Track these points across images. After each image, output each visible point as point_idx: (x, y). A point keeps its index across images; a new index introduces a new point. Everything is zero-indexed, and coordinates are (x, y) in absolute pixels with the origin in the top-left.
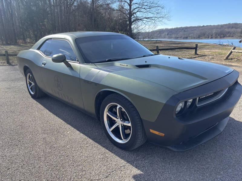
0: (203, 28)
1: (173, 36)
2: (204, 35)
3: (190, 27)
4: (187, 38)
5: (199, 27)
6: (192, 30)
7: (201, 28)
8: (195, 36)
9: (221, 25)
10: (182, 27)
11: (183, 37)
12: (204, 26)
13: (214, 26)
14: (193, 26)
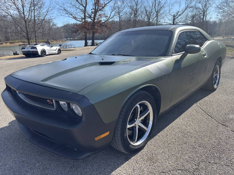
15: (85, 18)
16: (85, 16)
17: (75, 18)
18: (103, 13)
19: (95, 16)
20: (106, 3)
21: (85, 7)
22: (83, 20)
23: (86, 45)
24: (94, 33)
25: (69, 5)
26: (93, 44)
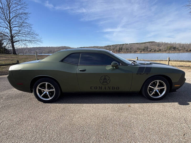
0: (49, 48)
1: (32, 52)
2: (51, 52)
3: (42, 47)
4: (41, 53)
5: (47, 47)
6: (43, 49)
7: (48, 48)
8: (46, 52)
9: (58, 47)
10: (37, 47)
11: (39, 53)
12: (50, 47)
13: (55, 47)
14: (44, 47)
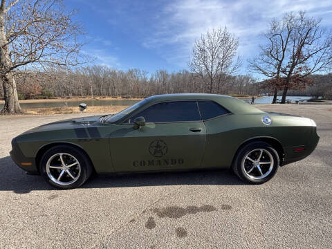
15: (278, 73)
16: (279, 71)
17: (265, 73)
18: (303, 65)
19: (292, 70)
20: (311, 53)
21: (281, 62)
22: (275, 75)
23: (274, 102)
24: (286, 89)
25: (260, 61)
26: (283, 102)
